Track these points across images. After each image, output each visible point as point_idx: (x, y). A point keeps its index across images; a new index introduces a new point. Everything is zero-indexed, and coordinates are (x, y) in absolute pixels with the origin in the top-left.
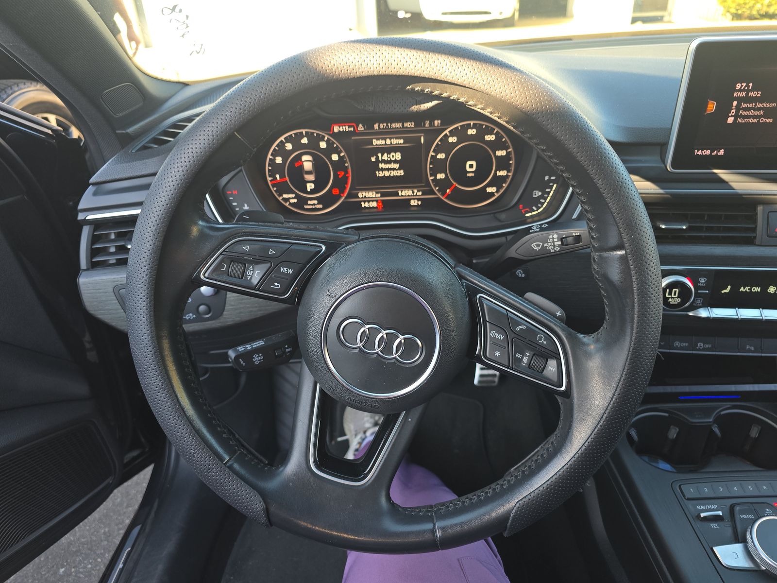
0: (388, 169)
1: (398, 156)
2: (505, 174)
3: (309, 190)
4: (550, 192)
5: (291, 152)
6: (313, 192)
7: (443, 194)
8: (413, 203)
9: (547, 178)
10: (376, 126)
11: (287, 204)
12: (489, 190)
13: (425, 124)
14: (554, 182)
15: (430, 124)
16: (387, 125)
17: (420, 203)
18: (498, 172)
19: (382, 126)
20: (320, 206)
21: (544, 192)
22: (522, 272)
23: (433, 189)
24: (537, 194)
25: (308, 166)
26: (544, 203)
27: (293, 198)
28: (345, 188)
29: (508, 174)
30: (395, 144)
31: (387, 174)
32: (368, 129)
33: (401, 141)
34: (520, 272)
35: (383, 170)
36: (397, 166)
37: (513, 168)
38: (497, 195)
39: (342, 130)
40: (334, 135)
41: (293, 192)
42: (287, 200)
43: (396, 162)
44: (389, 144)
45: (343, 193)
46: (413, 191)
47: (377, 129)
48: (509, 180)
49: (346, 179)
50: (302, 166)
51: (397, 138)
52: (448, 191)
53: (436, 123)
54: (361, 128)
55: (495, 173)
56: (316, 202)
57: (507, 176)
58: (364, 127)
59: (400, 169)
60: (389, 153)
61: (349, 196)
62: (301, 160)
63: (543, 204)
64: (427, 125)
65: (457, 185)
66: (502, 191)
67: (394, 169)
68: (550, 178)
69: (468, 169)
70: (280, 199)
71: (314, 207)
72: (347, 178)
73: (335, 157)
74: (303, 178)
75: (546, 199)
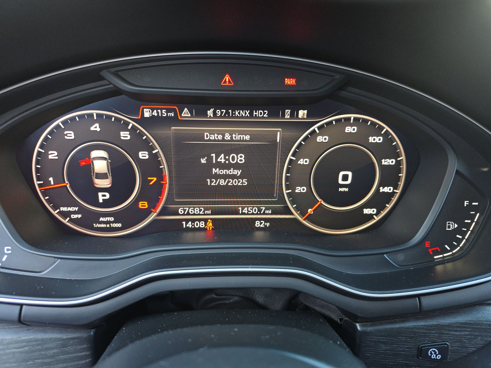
0: (225, 177)
1: (241, 158)
2: (391, 191)
3: (101, 201)
4: (471, 223)
5: (73, 144)
6: (106, 204)
7: (302, 214)
8: (257, 224)
9: (466, 203)
10: (210, 113)
11: (66, 221)
12: (366, 211)
13: (283, 115)
14: (476, 209)
15: (292, 115)
16: (227, 112)
17: (268, 224)
18: (381, 188)
19: (218, 112)
20: (119, 225)
21: (462, 224)
22: (437, 351)
23: (288, 207)
24: (452, 226)
25: (100, 166)
26: (461, 240)
27: (75, 213)
28: (158, 201)
29: (395, 191)
30: (238, 141)
31: (222, 182)
32: (197, 115)
33: (247, 137)
34: (434, 351)
35: (217, 177)
36: (238, 172)
37: (401, 184)
38: (377, 219)
39: (156, 114)
40: (143, 121)
41: (75, 204)
42: (65, 215)
43: (237, 166)
44: (228, 141)
45: (155, 207)
46: (258, 208)
47: (212, 116)
48: (394, 200)
49: (159, 186)
50: (89, 166)
51: (241, 133)
52: (310, 210)
53: (302, 113)
54: (186, 113)
55: (378, 189)
56: (112, 219)
57: (393, 194)
58: (191, 113)
59: (241, 177)
60: (227, 154)
61: (164, 212)
62: (89, 156)
63: (459, 241)
64: (287, 116)
65: (322, 203)
66: (383, 213)
67: (233, 177)
68: (470, 203)
69: (340, 182)
70: (55, 213)
71: (108, 226)
72: (162, 186)
73: (143, 155)
74: (92, 183)
75: (464, 234)
